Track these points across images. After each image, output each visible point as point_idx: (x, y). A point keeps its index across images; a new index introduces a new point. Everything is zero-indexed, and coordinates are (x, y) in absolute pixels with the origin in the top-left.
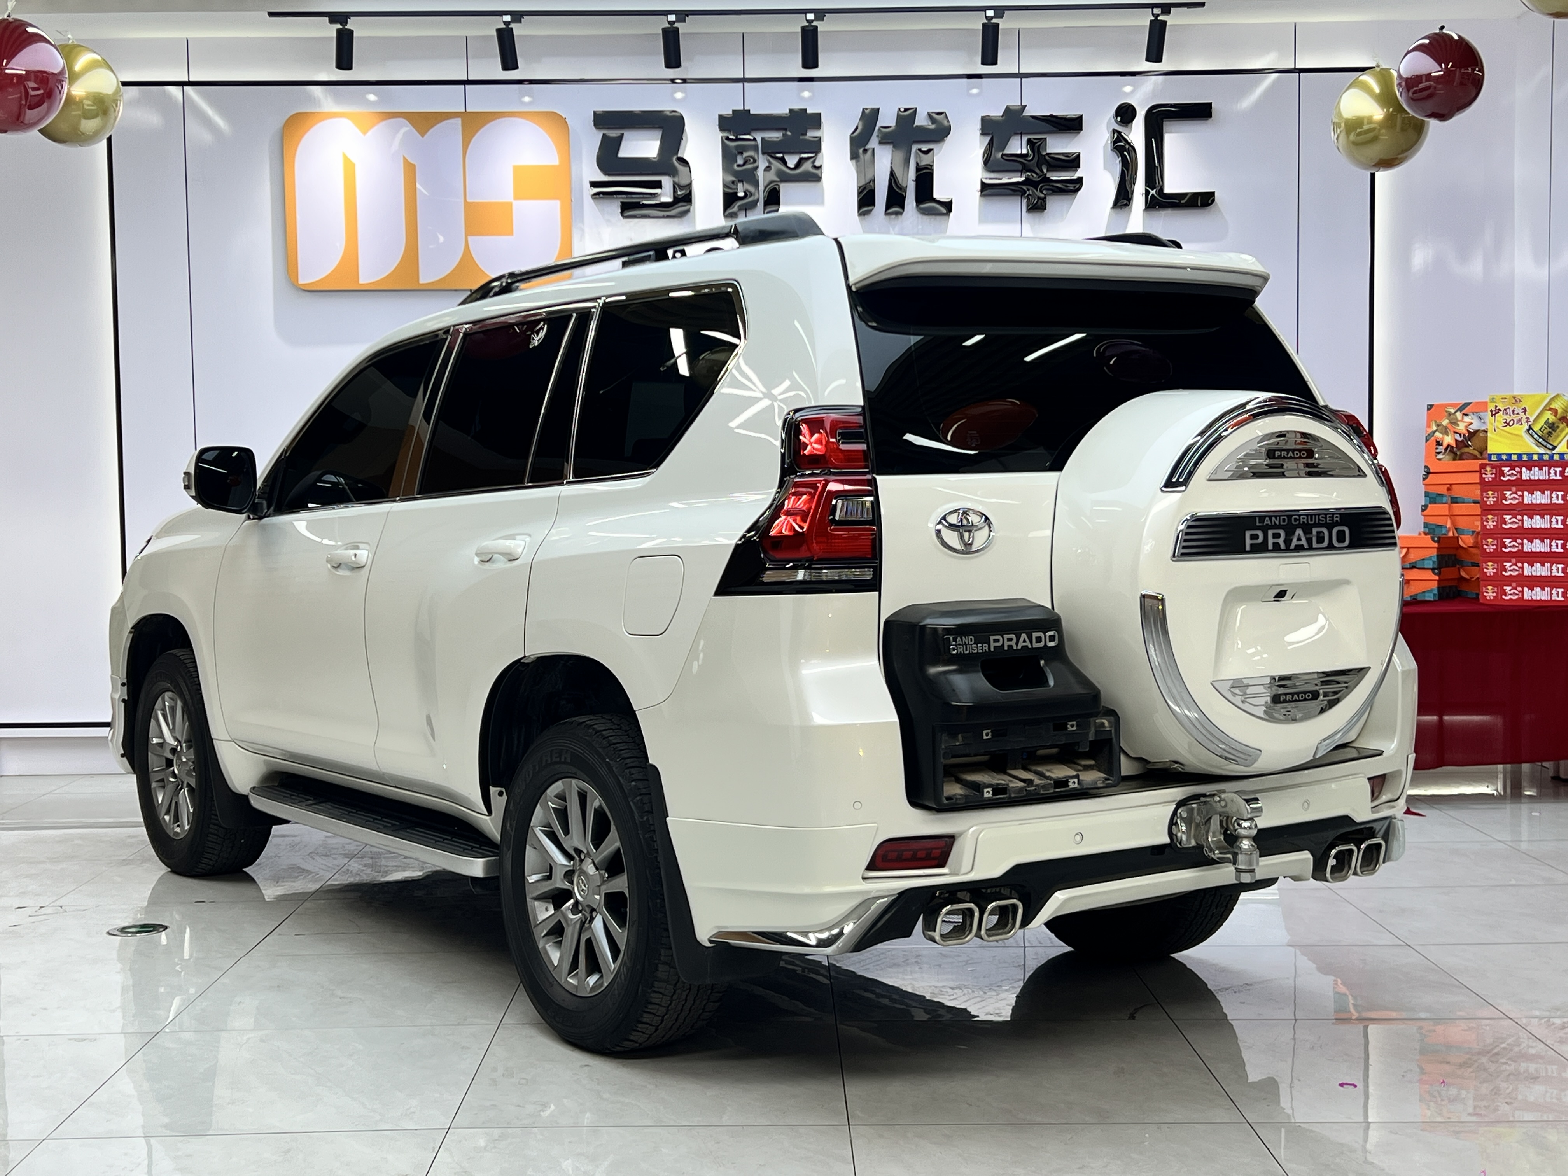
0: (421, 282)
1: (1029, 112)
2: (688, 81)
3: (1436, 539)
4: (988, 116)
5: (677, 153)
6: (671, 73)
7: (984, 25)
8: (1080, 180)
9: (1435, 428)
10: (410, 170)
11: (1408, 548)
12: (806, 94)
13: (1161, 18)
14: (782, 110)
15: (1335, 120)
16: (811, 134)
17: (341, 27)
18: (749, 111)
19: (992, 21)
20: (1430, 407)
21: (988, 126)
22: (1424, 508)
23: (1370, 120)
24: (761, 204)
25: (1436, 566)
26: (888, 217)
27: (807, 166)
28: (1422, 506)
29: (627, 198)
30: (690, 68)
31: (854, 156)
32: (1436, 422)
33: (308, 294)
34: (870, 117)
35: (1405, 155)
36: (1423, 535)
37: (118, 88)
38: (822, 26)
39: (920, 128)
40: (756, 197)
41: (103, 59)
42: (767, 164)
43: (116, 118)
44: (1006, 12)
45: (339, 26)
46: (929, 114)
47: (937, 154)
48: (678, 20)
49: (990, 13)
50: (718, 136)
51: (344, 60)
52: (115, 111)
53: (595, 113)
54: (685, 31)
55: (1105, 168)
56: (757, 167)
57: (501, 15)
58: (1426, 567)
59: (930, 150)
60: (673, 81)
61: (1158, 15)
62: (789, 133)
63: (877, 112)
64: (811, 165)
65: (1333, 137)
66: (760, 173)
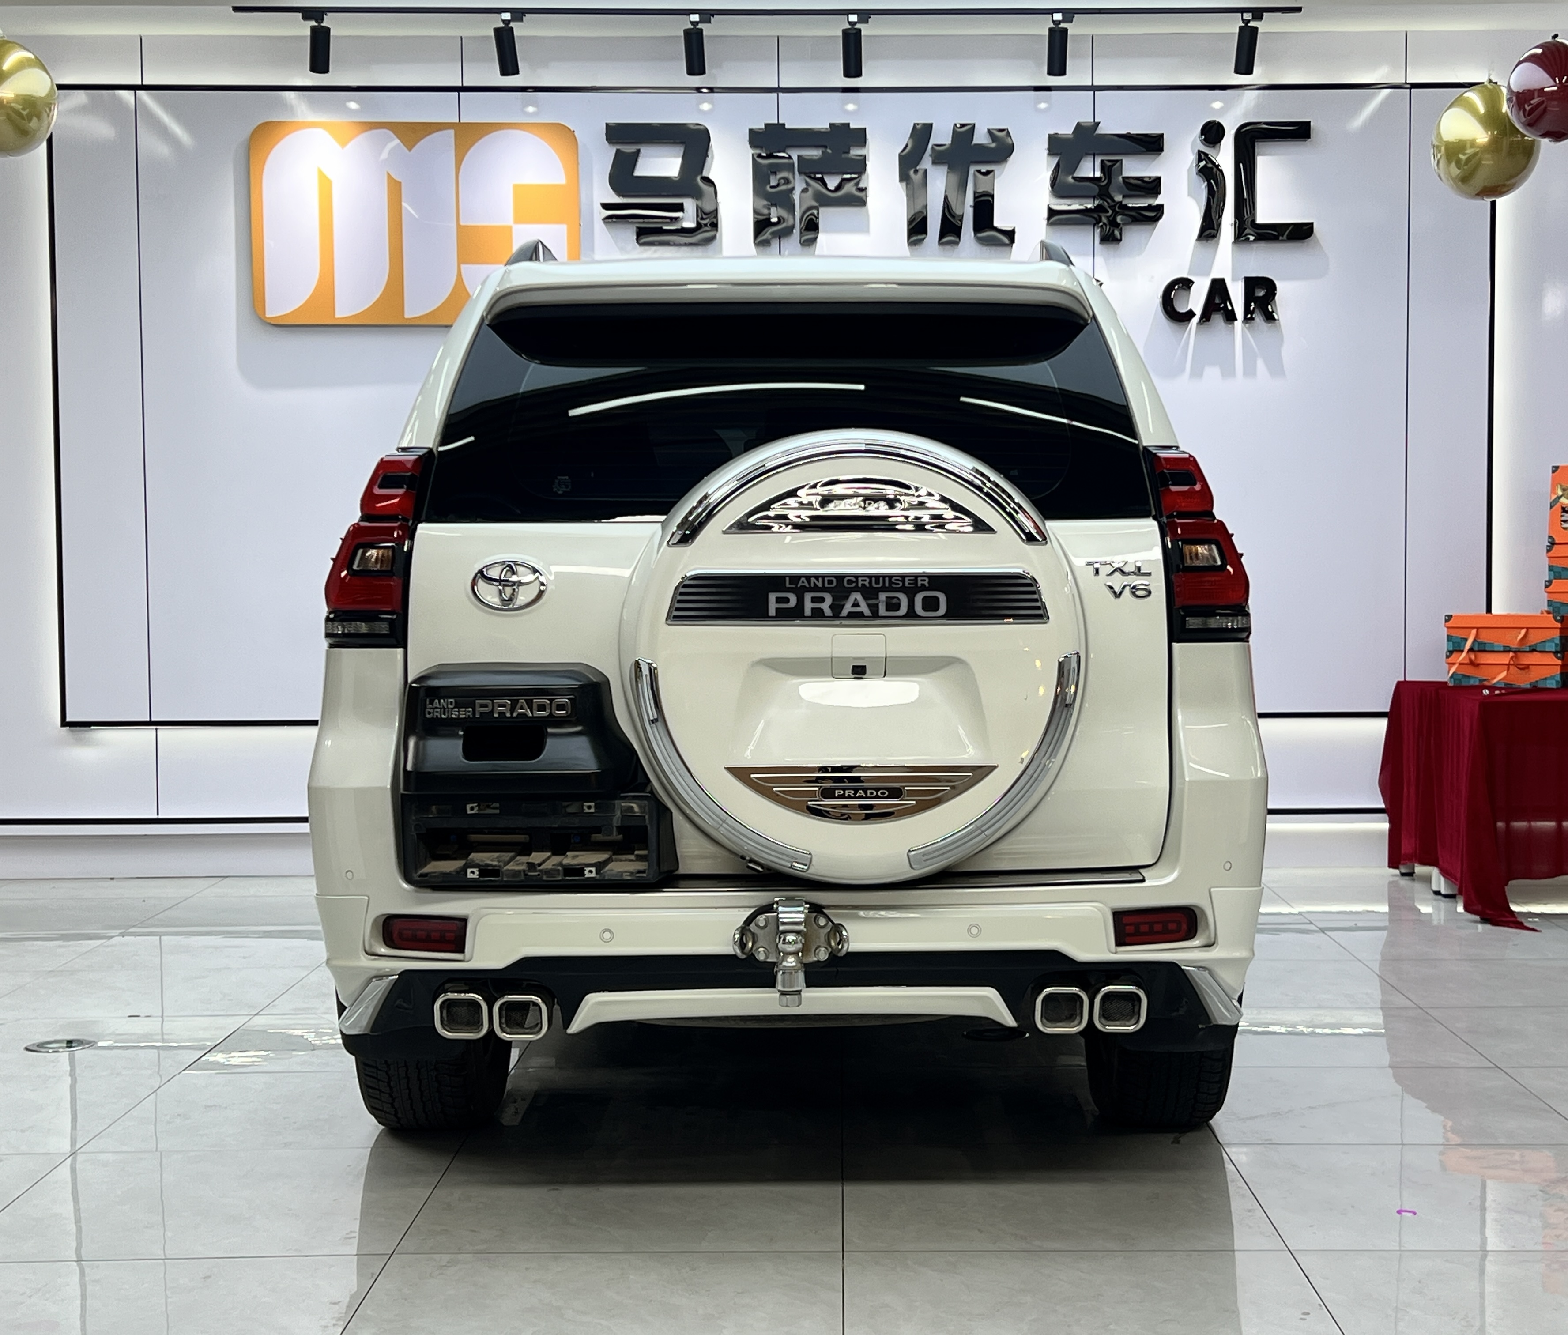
0: (407, 316)
1: (1103, 130)
2: (715, 90)
3: (1559, 618)
4: (1057, 134)
5: (702, 173)
6: (696, 81)
7: (1051, 30)
8: (1160, 208)
9: (1560, 493)
10: (395, 189)
11: (1528, 628)
12: (851, 107)
13: (1251, 24)
14: (822, 124)
15: (1436, 143)
16: (855, 152)
17: (316, 24)
18: (784, 125)
19: (1060, 26)
20: (1555, 469)
21: (1056, 144)
22: (1548, 584)
23: (1473, 143)
24: (796, 231)
25: (1559, 649)
26: (941, 248)
27: (849, 188)
28: (1546, 581)
29: (644, 222)
30: (714, 76)
31: (904, 177)
32: (1561, 486)
33: (276, 329)
34: (922, 133)
35: (1513, 181)
36: (1545, 614)
37: (51, 91)
38: (866, 30)
39: (980, 146)
40: (791, 222)
41: (36, 57)
42: (804, 186)
43: (49, 124)
44: (1076, 15)
45: (314, 23)
46: (989, 131)
47: (999, 176)
48: (702, 21)
49: (1058, 17)
50: (747, 154)
51: (320, 63)
52: (48, 116)
53: (607, 125)
54: (711, 34)
55: (1189, 194)
56: (793, 189)
57: (500, 13)
58: (1547, 650)
59: (988, 173)
60: (698, 90)
61: (1249, 21)
62: (829, 151)
63: (928, 128)
64: (854, 188)
65: (1434, 163)
66: (796, 196)
